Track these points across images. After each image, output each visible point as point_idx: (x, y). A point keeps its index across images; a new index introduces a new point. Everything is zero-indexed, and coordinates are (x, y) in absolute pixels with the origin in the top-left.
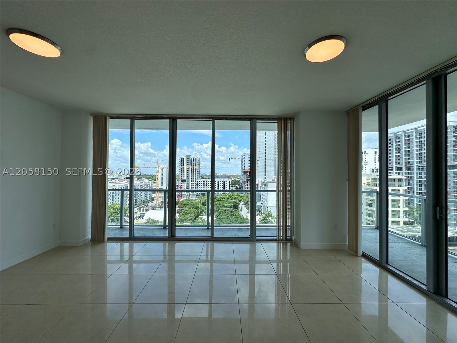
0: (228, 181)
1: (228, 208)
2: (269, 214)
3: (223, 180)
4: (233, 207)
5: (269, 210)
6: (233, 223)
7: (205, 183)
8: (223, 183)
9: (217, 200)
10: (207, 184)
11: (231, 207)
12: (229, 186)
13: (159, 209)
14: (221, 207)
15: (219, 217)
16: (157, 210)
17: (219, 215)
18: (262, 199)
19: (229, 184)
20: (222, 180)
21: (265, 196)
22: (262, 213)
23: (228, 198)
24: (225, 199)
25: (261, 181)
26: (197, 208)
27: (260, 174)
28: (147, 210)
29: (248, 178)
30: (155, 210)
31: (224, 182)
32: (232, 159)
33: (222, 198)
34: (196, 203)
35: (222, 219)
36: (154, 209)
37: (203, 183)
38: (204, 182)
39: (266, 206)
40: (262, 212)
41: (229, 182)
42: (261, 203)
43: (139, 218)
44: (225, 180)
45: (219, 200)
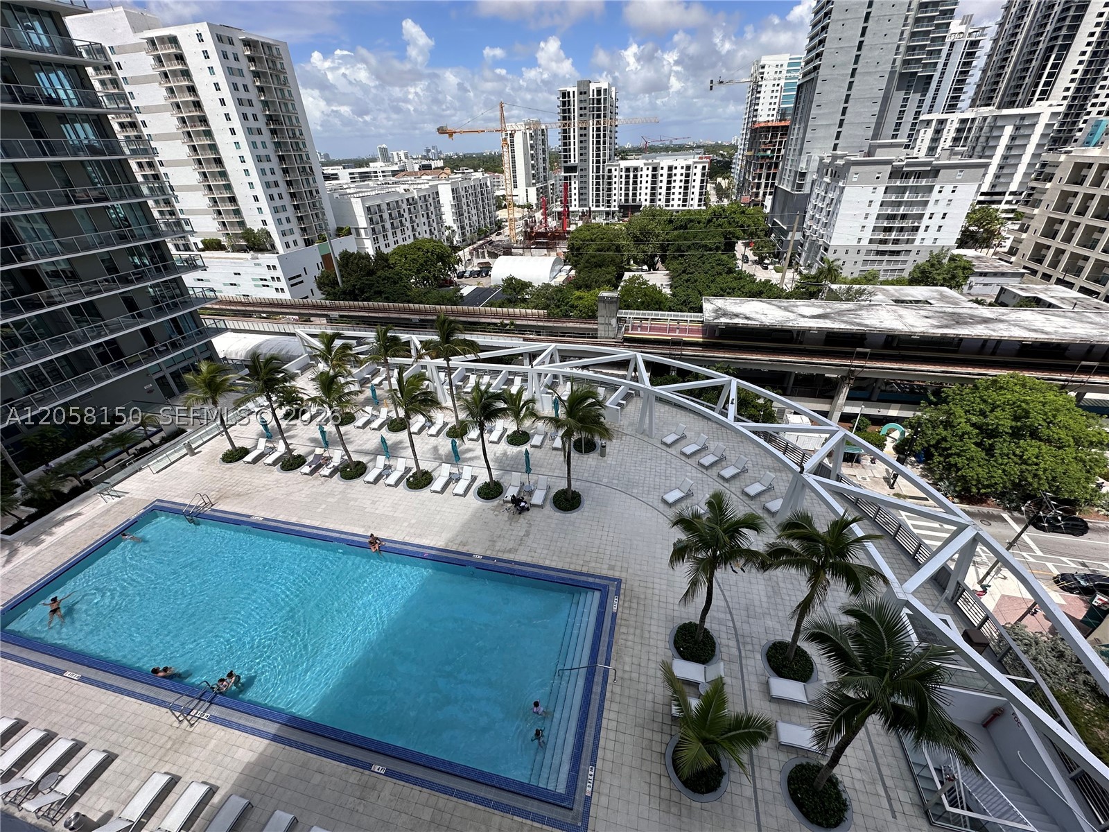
0: (700, 166)
1: (711, 249)
2: (830, 269)
3: (684, 164)
4: (723, 248)
5: (830, 256)
6: (729, 293)
7: (631, 174)
8: (684, 171)
9: (676, 229)
10: (635, 176)
11: (717, 249)
12: (702, 181)
13: (521, 251)
14: (689, 247)
15: (686, 277)
16: (516, 255)
17: (684, 272)
18: (808, 222)
19: (703, 175)
20: (680, 162)
21: (824, 213)
22: (798, 264)
23: (710, 221)
24: (699, 223)
25: (822, 159)
26: (618, 249)
27: (820, 133)
28: (494, 256)
29: (765, 151)
30: (511, 254)
31: (688, 168)
32: (721, 82)
33: (691, 221)
34: (617, 236)
35: (696, 281)
36: (508, 251)
37: (623, 174)
38: (628, 170)
39: (821, 243)
40: (801, 263)
41: (704, 168)
42: (804, 236)
43: (478, 275)
44: (690, 162)
45: (681, 227)
